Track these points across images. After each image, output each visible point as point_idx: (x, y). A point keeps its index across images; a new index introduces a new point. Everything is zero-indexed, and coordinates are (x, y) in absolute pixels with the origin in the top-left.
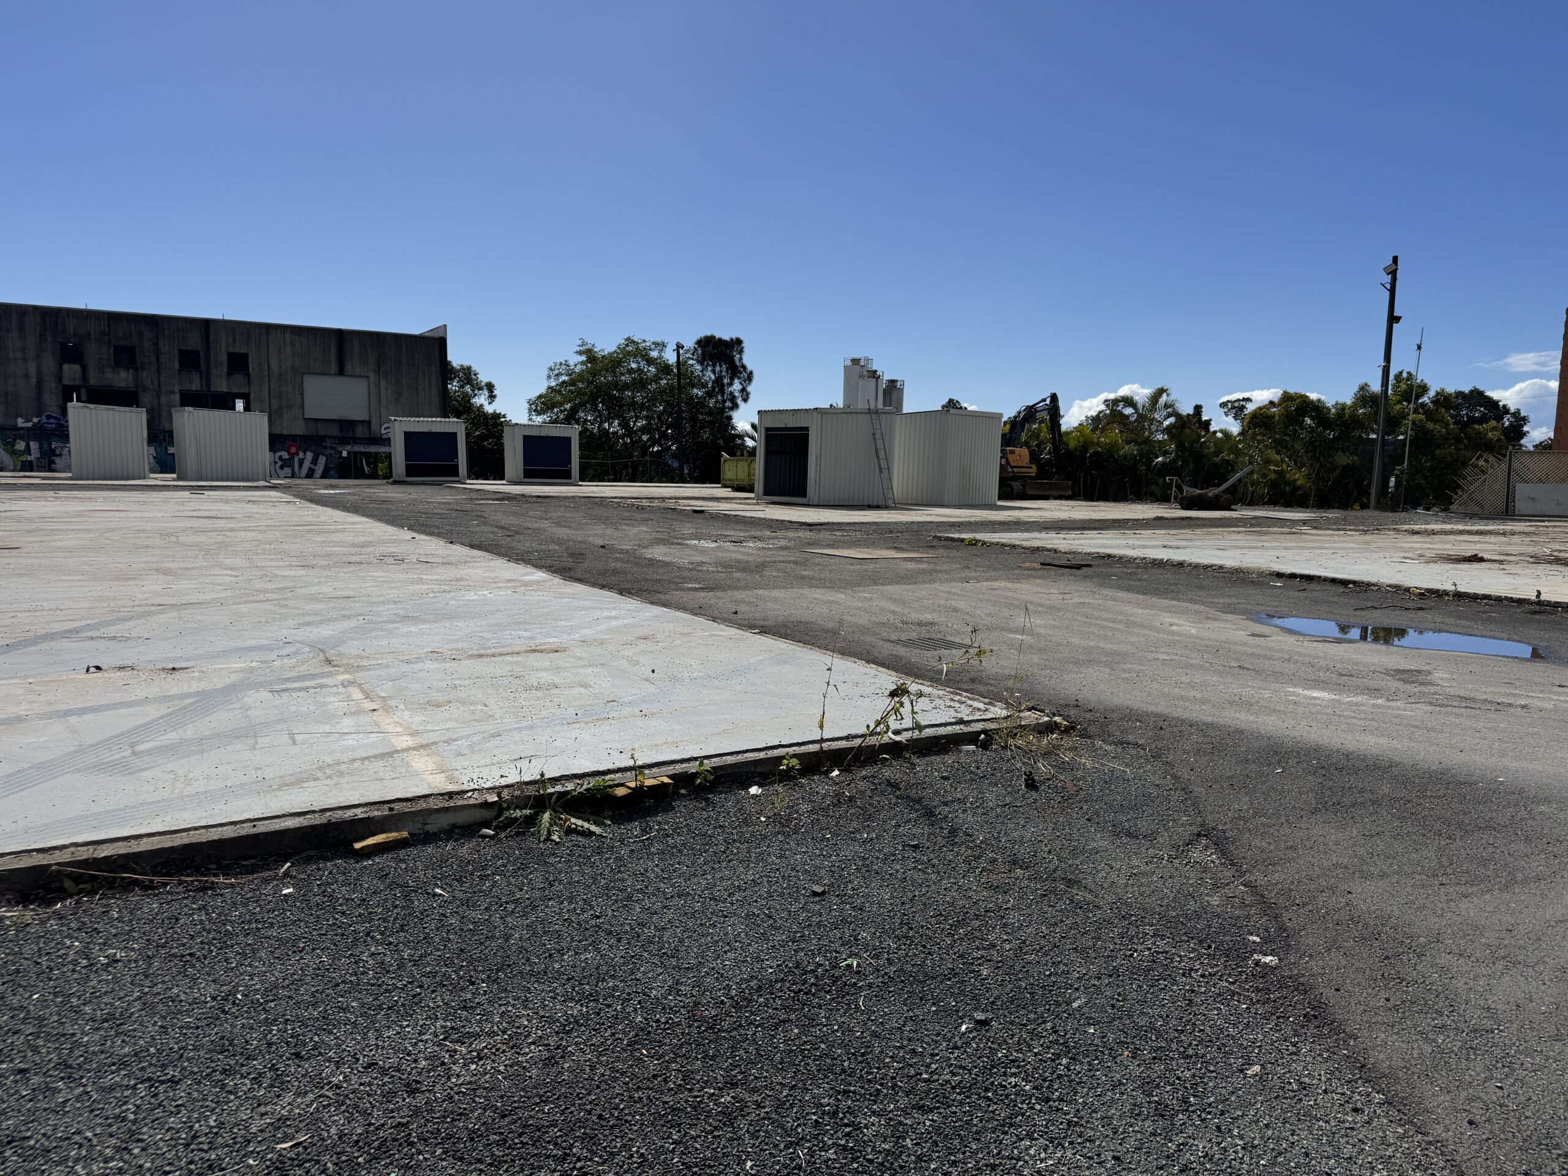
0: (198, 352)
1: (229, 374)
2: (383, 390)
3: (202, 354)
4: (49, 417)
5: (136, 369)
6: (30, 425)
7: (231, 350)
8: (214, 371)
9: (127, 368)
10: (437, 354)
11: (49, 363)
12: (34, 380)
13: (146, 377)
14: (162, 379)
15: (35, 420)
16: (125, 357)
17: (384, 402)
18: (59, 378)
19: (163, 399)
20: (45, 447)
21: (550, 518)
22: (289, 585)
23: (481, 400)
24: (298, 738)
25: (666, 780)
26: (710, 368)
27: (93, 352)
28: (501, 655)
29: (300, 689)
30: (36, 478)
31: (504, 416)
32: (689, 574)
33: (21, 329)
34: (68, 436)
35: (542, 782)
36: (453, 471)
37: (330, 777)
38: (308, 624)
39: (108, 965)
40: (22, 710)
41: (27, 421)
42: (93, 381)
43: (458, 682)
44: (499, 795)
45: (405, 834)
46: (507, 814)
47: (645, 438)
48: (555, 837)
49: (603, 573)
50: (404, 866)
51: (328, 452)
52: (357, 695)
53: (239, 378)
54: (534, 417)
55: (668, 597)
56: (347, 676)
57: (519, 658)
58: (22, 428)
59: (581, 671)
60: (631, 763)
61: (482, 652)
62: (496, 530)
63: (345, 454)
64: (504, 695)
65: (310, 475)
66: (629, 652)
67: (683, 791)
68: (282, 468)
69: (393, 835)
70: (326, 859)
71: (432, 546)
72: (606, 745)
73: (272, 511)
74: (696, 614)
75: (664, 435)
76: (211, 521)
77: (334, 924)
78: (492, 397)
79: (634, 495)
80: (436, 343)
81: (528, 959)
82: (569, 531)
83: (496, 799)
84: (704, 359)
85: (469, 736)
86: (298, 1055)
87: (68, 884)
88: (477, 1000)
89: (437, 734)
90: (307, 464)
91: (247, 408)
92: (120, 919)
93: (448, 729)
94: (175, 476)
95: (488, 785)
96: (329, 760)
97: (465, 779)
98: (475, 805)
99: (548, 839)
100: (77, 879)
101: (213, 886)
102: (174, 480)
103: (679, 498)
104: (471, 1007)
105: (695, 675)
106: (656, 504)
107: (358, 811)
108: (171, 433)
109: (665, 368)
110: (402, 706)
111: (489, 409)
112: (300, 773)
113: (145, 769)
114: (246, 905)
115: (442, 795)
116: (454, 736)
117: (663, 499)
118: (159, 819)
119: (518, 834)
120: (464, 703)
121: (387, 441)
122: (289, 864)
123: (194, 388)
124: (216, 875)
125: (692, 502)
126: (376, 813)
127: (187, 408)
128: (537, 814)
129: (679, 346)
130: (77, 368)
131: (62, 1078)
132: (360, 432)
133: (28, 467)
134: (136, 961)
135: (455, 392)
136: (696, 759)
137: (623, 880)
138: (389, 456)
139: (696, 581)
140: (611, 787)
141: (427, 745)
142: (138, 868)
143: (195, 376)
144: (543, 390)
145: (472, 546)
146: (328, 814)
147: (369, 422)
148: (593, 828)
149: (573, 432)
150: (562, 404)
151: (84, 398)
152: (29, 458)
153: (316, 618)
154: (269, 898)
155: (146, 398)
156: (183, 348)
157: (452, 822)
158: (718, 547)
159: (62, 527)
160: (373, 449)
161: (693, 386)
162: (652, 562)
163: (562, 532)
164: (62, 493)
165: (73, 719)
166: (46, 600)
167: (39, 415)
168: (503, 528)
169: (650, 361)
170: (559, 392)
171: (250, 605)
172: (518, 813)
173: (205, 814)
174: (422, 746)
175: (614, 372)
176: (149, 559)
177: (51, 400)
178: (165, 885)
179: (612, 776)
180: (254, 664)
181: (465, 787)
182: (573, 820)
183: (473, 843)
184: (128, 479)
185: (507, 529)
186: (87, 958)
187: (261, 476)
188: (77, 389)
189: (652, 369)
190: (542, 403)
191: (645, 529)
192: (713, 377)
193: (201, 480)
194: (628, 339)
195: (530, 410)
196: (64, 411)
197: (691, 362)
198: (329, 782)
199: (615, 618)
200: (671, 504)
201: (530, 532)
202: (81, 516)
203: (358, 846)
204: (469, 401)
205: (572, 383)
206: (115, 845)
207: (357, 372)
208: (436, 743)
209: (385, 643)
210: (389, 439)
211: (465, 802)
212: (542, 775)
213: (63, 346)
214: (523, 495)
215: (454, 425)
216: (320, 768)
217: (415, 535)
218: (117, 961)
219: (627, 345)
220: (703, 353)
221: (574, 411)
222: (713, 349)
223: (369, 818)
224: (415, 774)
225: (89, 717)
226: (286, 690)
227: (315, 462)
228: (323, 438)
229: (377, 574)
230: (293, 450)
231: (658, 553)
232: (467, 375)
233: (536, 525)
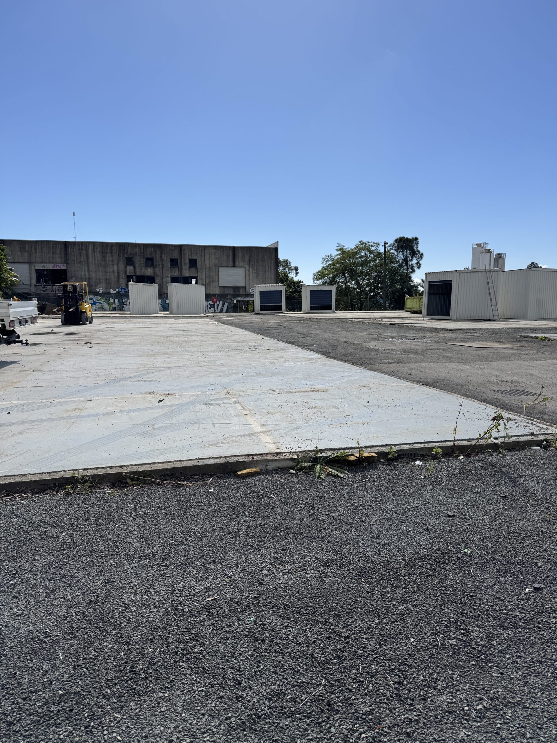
0: (177, 259)
1: (190, 268)
2: (251, 272)
3: (179, 260)
4: (122, 289)
5: (154, 267)
6: (115, 292)
7: (190, 258)
8: (184, 267)
9: (150, 267)
10: (274, 255)
11: (122, 266)
12: (116, 274)
13: (158, 271)
14: (164, 271)
15: (117, 290)
16: (150, 262)
17: (251, 278)
18: (125, 272)
19: (164, 280)
20: (121, 301)
21: (321, 329)
22: (213, 359)
23: (292, 275)
24: (216, 425)
25: (374, 455)
26: (401, 253)
27: (139, 261)
28: (299, 392)
29: (217, 404)
30: (118, 314)
31: (302, 282)
32: (387, 355)
33: (111, 253)
34: (129, 296)
35: (316, 451)
36: (280, 308)
37: (228, 443)
38: (220, 376)
39: (143, 515)
40: (113, 409)
41: (114, 290)
42: (138, 273)
43: (280, 404)
44: (298, 455)
45: (258, 469)
46: (301, 464)
47: (367, 289)
48: (322, 477)
49: (345, 355)
50: (258, 484)
51: (229, 301)
52: (239, 408)
53: (193, 270)
54: (315, 282)
55: (376, 366)
56: (235, 399)
57: (306, 394)
58: (112, 293)
59: (335, 401)
60: (357, 445)
61: (291, 390)
62: (297, 335)
63: (235, 302)
64: (300, 410)
65: (221, 311)
66: (356, 392)
67: (382, 460)
68: (210, 308)
69: (253, 470)
70: (226, 478)
71: (270, 342)
72: (345, 436)
73: (206, 327)
74: (390, 375)
75: (377, 288)
76: (183, 332)
77: (229, 506)
78: (297, 273)
79: (361, 317)
80: (274, 250)
81: (310, 531)
82: (330, 335)
83: (296, 457)
84: (398, 249)
85: (285, 428)
86: (214, 561)
87: (129, 481)
88: (288, 547)
89: (271, 426)
90: (220, 307)
91: (197, 283)
92: (147, 497)
93: (276, 425)
94: (168, 312)
95: (293, 451)
96: (228, 435)
97: (283, 447)
98: (287, 459)
99: (319, 477)
100: (132, 479)
101: (182, 486)
102: (168, 314)
103: (383, 318)
104: (286, 550)
105: (389, 405)
106: (372, 321)
107: (239, 458)
108: (167, 294)
109: (379, 255)
110: (257, 414)
111: (296, 279)
112: (217, 440)
113: (158, 435)
114: (195, 495)
115: (274, 453)
116: (279, 428)
117: (375, 318)
118: (162, 457)
119: (306, 473)
120: (283, 413)
121: (252, 296)
122: (212, 479)
123: (176, 275)
124: (184, 481)
125: (389, 320)
126: (247, 460)
127: (173, 284)
128: (314, 465)
129: (386, 243)
130: (132, 268)
131: (126, 560)
132: (242, 292)
133: (114, 309)
134: (153, 515)
135: (281, 272)
136: (388, 445)
137: (353, 500)
138: (253, 302)
139: (390, 358)
140: (347, 456)
141: (267, 431)
142: (154, 477)
143: (176, 269)
144: (319, 268)
145: (287, 342)
146: (227, 458)
147: (245, 287)
148: (339, 474)
149: (333, 288)
150: (328, 275)
151: (134, 280)
152: (115, 306)
153: (223, 374)
154: (204, 493)
155: (157, 280)
156: (171, 257)
157: (278, 466)
158: (402, 342)
159: (127, 334)
160: (247, 299)
161: (391, 262)
162: (369, 349)
163: (326, 335)
164: (127, 320)
165: (131, 414)
166: (121, 364)
167: (118, 288)
168: (300, 334)
169: (371, 252)
170: (327, 269)
171: (198, 368)
172: (306, 464)
173: (180, 456)
174: (265, 431)
175: (353, 258)
176: (159, 348)
177: (123, 281)
178: (164, 484)
179: (348, 451)
180: (199, 393)
181: (283, 451)
182: (330, 470)
183: (286, 476)
184: (151, 314)
185: (302, 334)
186: (135, 511)
187: (202, 312)
188: (132, 276)
189: (372, 256)
190: (319, 275)
191: (366, 333)
192: (402, 257)
193: (179, 314)
194: (361, 241)
195: (314, 278)
196: (127, 286)
197: (392, 251)
198: (228, 445)
199: (350, 376)
200: (379, 321)
201: (312, 335)
202: (134, 330)
203: (239, 473)
204: (287, 276)
205: (334, 265)
206: (146, 466)
207: (241, 266)
208: (271, 430)
209: (250, 385)
210: (253, 294)
211: (283, 458)
212: (316, 448)
213: (127, 258)
214: (309, 318)
215: (281, 287)
216: (224, 439)
217: (263, 337)
218: (146, 514)
219: (360, 245)
220: (398, 245)
221: (334, 278)
222: (403, 243)
223: (244, 461)
224: (262, 443)
225: (137, 413)
226: (212, 404)
227: (223, 305)
228: (226, 295)
229: (248, 355)
230: (215, 300)
231: (372, 345)
232: (287, 263)
233: (315, 332)
